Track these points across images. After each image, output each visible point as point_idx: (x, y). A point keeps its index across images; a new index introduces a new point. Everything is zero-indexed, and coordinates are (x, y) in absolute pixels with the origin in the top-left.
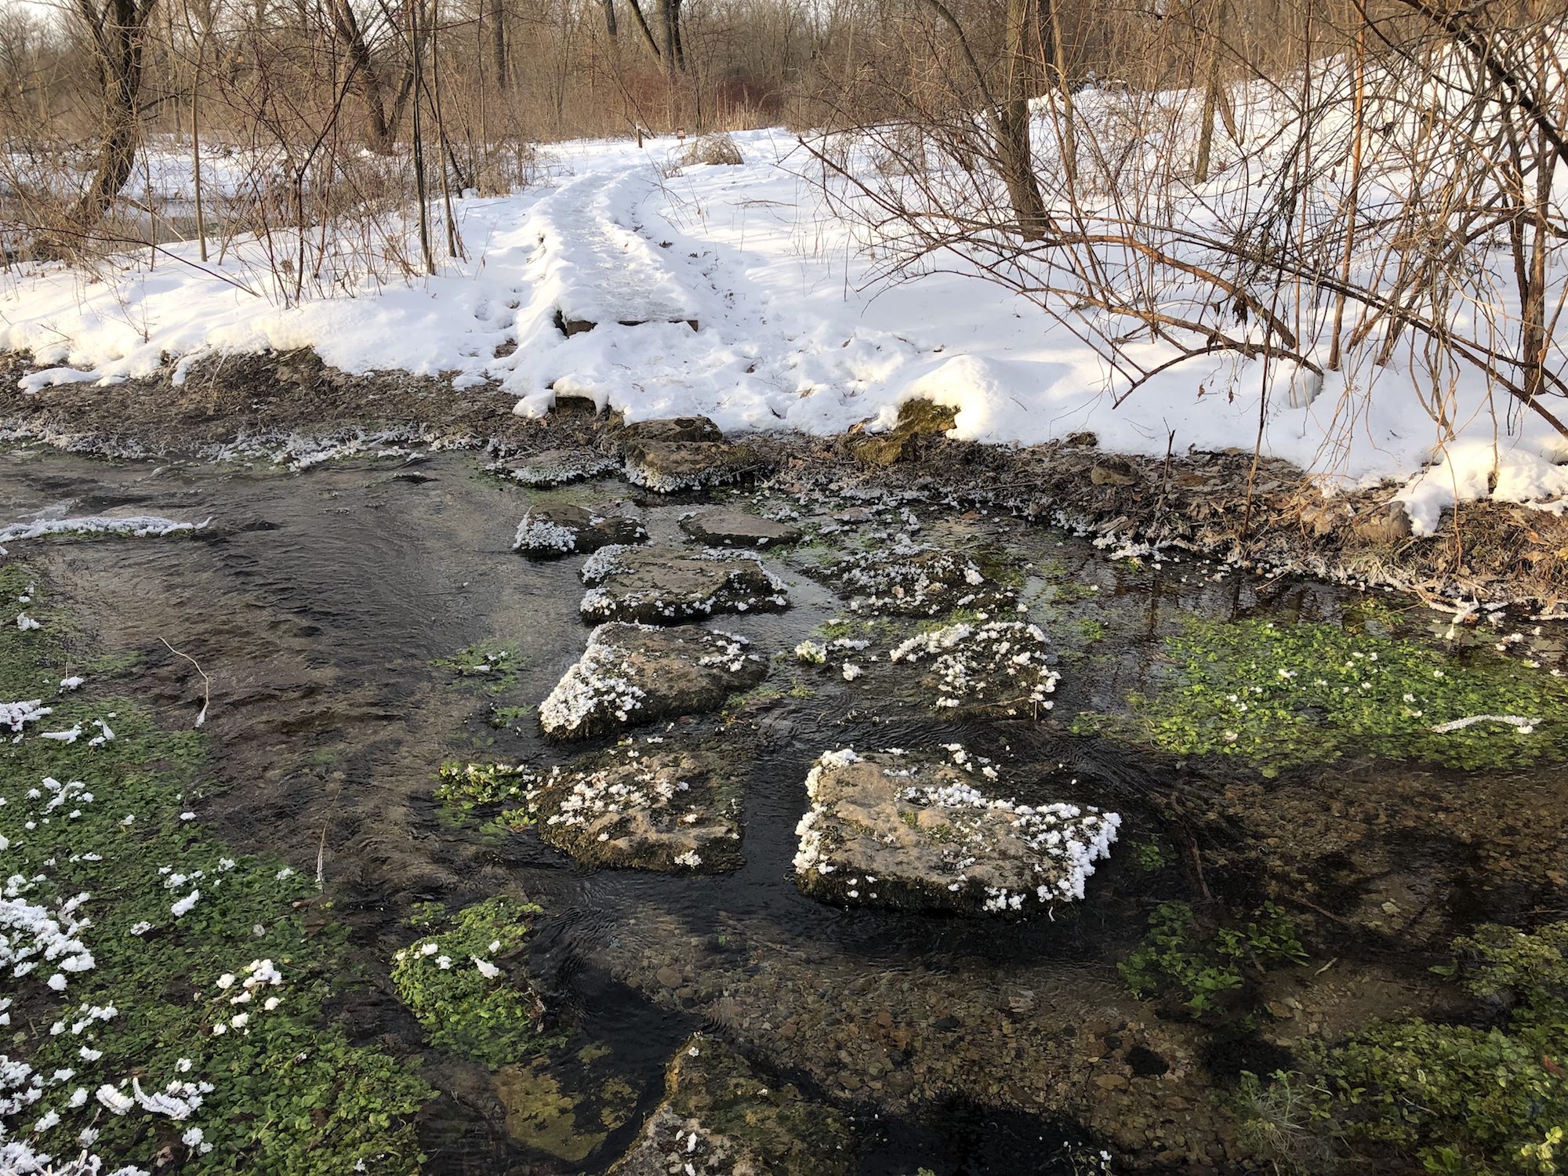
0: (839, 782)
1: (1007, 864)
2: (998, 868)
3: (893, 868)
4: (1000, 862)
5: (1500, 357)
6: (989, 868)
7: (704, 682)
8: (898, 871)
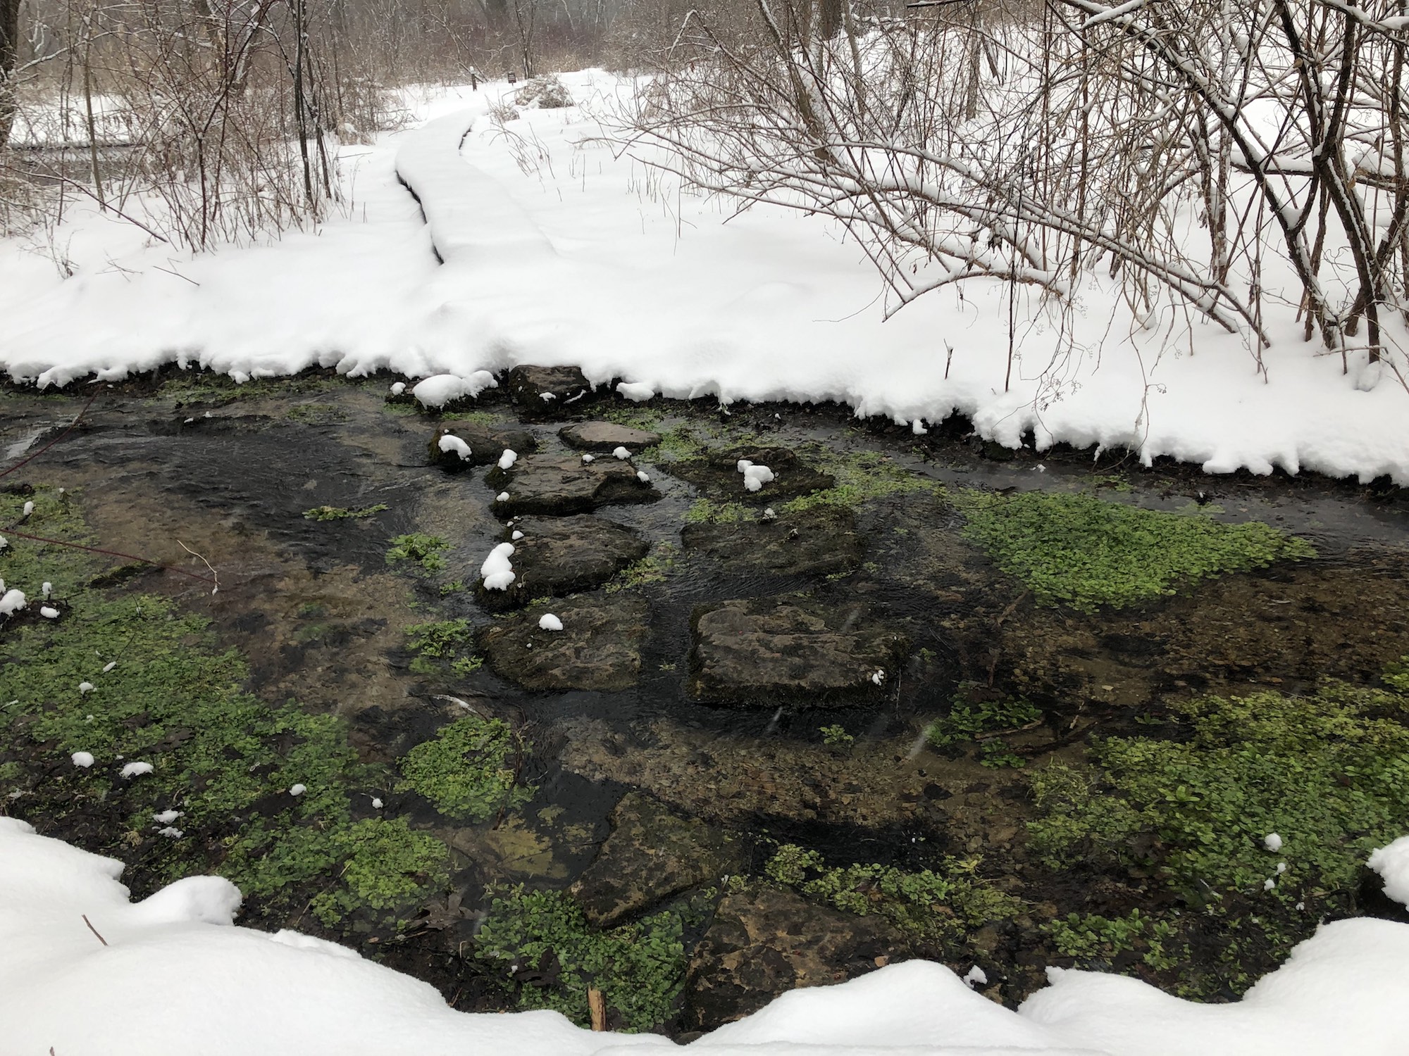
2: (831, 673)
5: (1189, 280)
6: (823, 673)
7: (601, 557)
8: (759, 679)
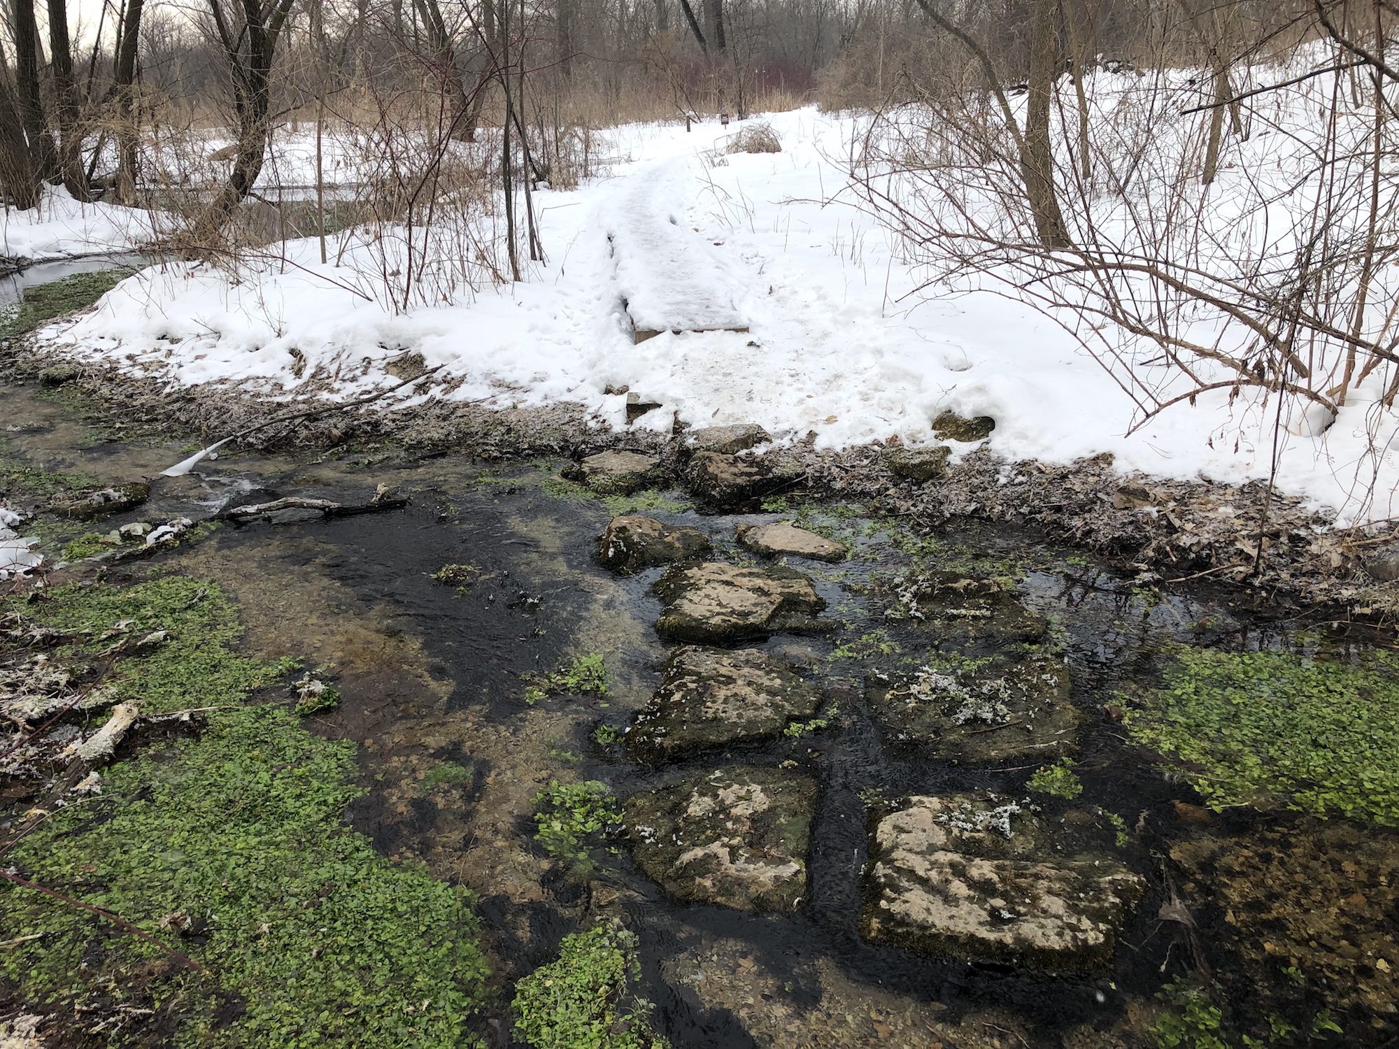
0: (895, 827)
1: (1049, 922)
2: (1042, 926)
3: (946, 923)
4: (1042, 920)
6: (1033, 926)
7: (769, 712)
8: (951, 924)
